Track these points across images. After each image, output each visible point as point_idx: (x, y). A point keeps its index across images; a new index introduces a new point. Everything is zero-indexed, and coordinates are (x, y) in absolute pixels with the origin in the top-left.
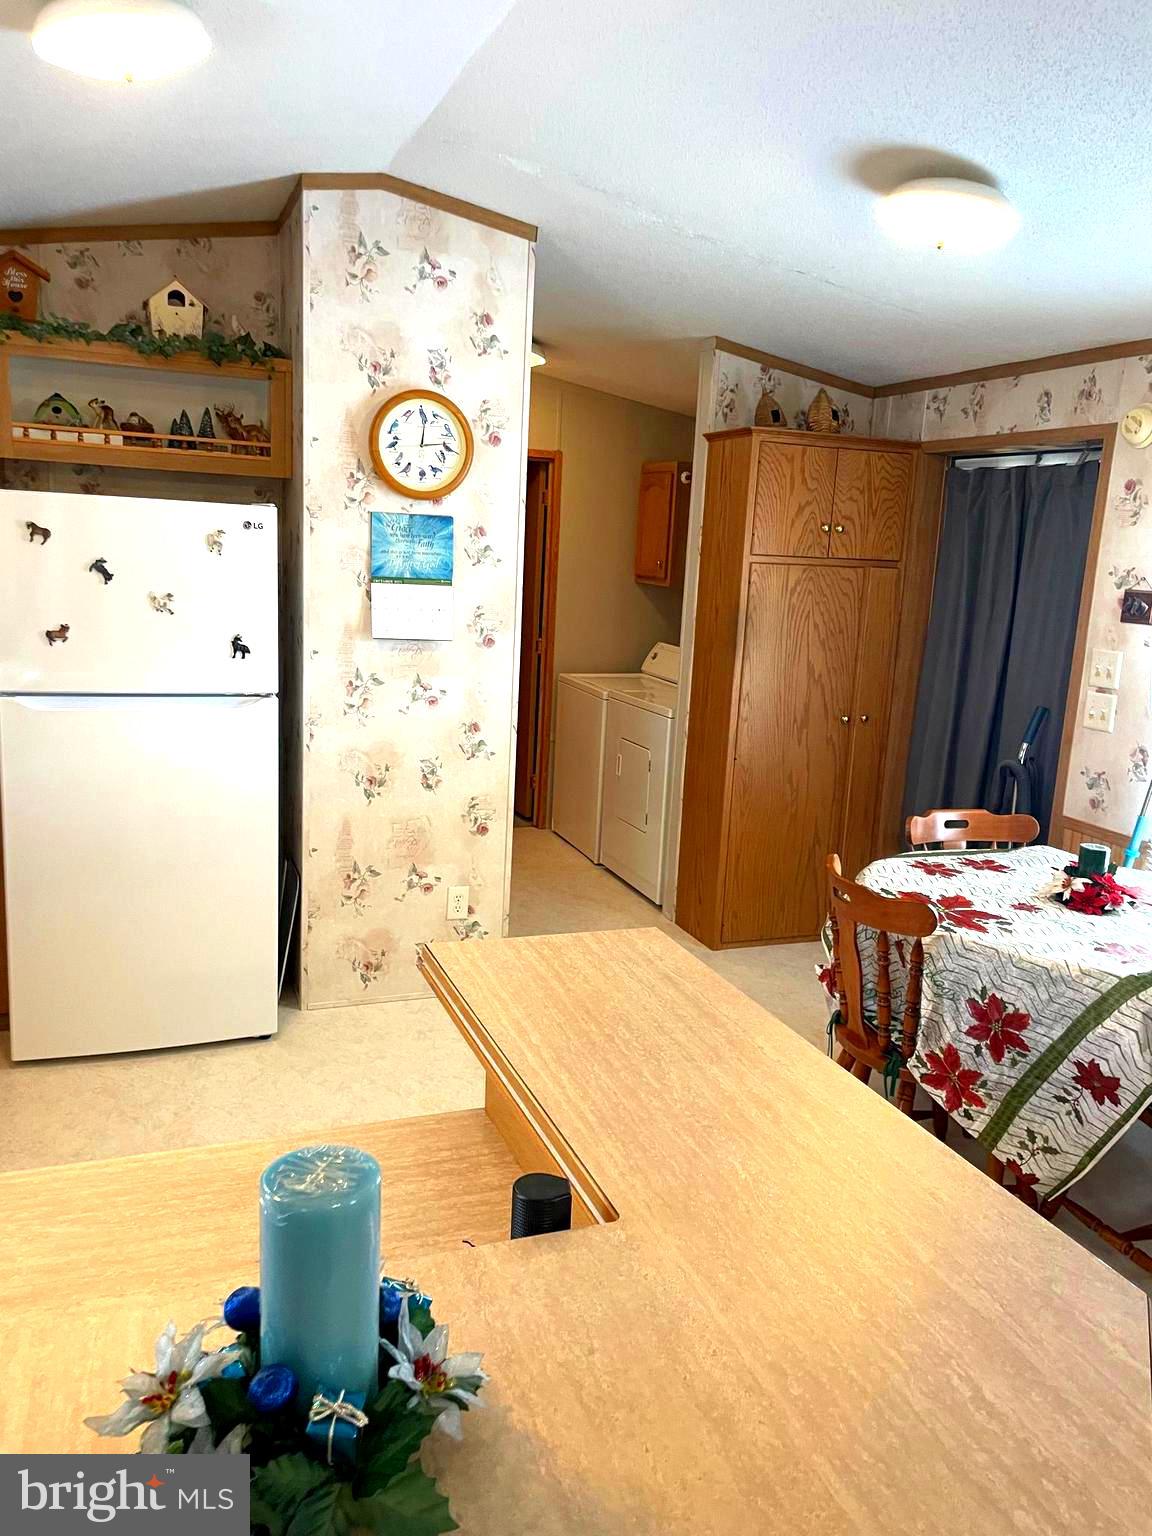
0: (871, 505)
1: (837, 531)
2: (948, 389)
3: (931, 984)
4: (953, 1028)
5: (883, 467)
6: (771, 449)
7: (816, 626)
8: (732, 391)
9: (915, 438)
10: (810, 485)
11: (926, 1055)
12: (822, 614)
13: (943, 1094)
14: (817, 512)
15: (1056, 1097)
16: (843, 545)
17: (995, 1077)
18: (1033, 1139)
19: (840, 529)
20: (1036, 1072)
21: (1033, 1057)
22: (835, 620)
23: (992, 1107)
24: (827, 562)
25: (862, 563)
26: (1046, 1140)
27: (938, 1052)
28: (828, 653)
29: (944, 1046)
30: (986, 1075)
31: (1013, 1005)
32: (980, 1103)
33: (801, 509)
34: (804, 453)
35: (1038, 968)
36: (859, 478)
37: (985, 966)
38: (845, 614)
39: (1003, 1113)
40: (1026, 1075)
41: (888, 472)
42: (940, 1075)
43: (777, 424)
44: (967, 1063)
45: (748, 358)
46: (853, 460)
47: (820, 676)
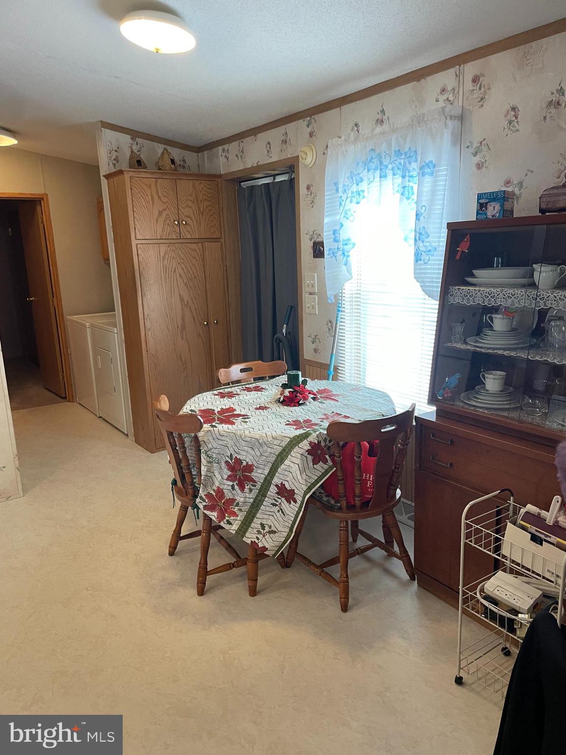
0: (199, 209)
1: (183, 224)
2: (228, 145)
3: (205, 457)
4: (220, 478)
5: (202, 188)
6: (136, 181)
7: (181, 276)
8: (116, 151)
9: (219, 173)
10: (163, 200)
11: (205, 495)
12: (183, 269)
13: (215, 514)
14: (169, 214)
15: (272, 504)
16: (188, 231)
17: (242, 500)
18: (264, 529)
19: (184, 222)
20: (261, 493)
21: (259, 486)
22: (191, 272)
23: (241, 516)
24: (179, 241)
25: (202, 240)
26: (270, 527)
27: (212, 492)
28: (190, 290)
29: (216, 489)
30: (238, 500)
31: (245, 460)
32: (235, 515)
33: (160, 213)
34: (156, 182)
35: (253, 439)
36: (191, 195)
37: (230, 443)
38: (195, 267)
39: (248, 517)
40: (257, 496)
41: (205, 191)
42: (213, 505)
43: (140, 167)
44: (228, 495)
45: (123, 133)
46: (186, 186)
47: (188, 302)
